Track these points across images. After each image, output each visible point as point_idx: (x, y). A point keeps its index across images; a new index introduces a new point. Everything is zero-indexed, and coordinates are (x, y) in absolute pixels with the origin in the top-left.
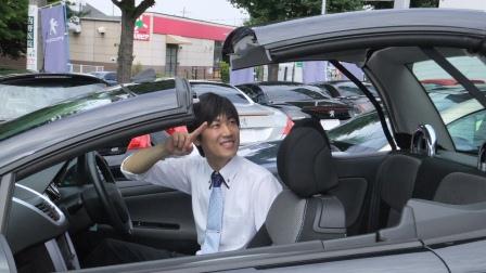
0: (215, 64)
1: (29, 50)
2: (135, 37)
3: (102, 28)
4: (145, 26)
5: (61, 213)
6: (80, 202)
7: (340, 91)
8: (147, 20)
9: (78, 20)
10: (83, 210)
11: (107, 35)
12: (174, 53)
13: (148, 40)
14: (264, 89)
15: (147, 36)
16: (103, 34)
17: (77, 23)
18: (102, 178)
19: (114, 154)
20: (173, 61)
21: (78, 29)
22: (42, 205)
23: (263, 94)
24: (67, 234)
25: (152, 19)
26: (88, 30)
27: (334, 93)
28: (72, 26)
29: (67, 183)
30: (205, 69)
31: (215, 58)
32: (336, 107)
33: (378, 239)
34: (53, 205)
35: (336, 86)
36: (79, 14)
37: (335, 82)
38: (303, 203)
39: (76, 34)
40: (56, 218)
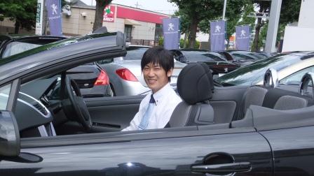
0: (155, 39)
1: (37, 24)
2: (104, 19)
3: (84, 14)
4: (112, 12)
5: (48, 111)
6: (60, 106)
7: (233, 57)
8: (113, 9)
9: (69, 8)
10: (62, 111)
11: (87, 18)
12: (129, 31)
13: (113, 22)
14: (184, 53)
15: (112, 19)
16: (85, 17)
17: (68, 10)
18: (75, 94)
19: (86, 87)
20: (129, 36)
21: (69, 13)
22: (37, 106)
23: (183, 57)
24: (51, 123)
25: (116, 9)
26: (75, 14)
27: (229, 58)
28: (65, 11)
29: (54, 98)
30: (149, 41)
31: (156, 35)
32: (229, 66)
33: (230, 127)
34: (44, 106)
35: (230, 54)
36: (70, 4)
37: (230, 51)
38: (190, 107)
39: (68, 17)
40: (46, 114)
